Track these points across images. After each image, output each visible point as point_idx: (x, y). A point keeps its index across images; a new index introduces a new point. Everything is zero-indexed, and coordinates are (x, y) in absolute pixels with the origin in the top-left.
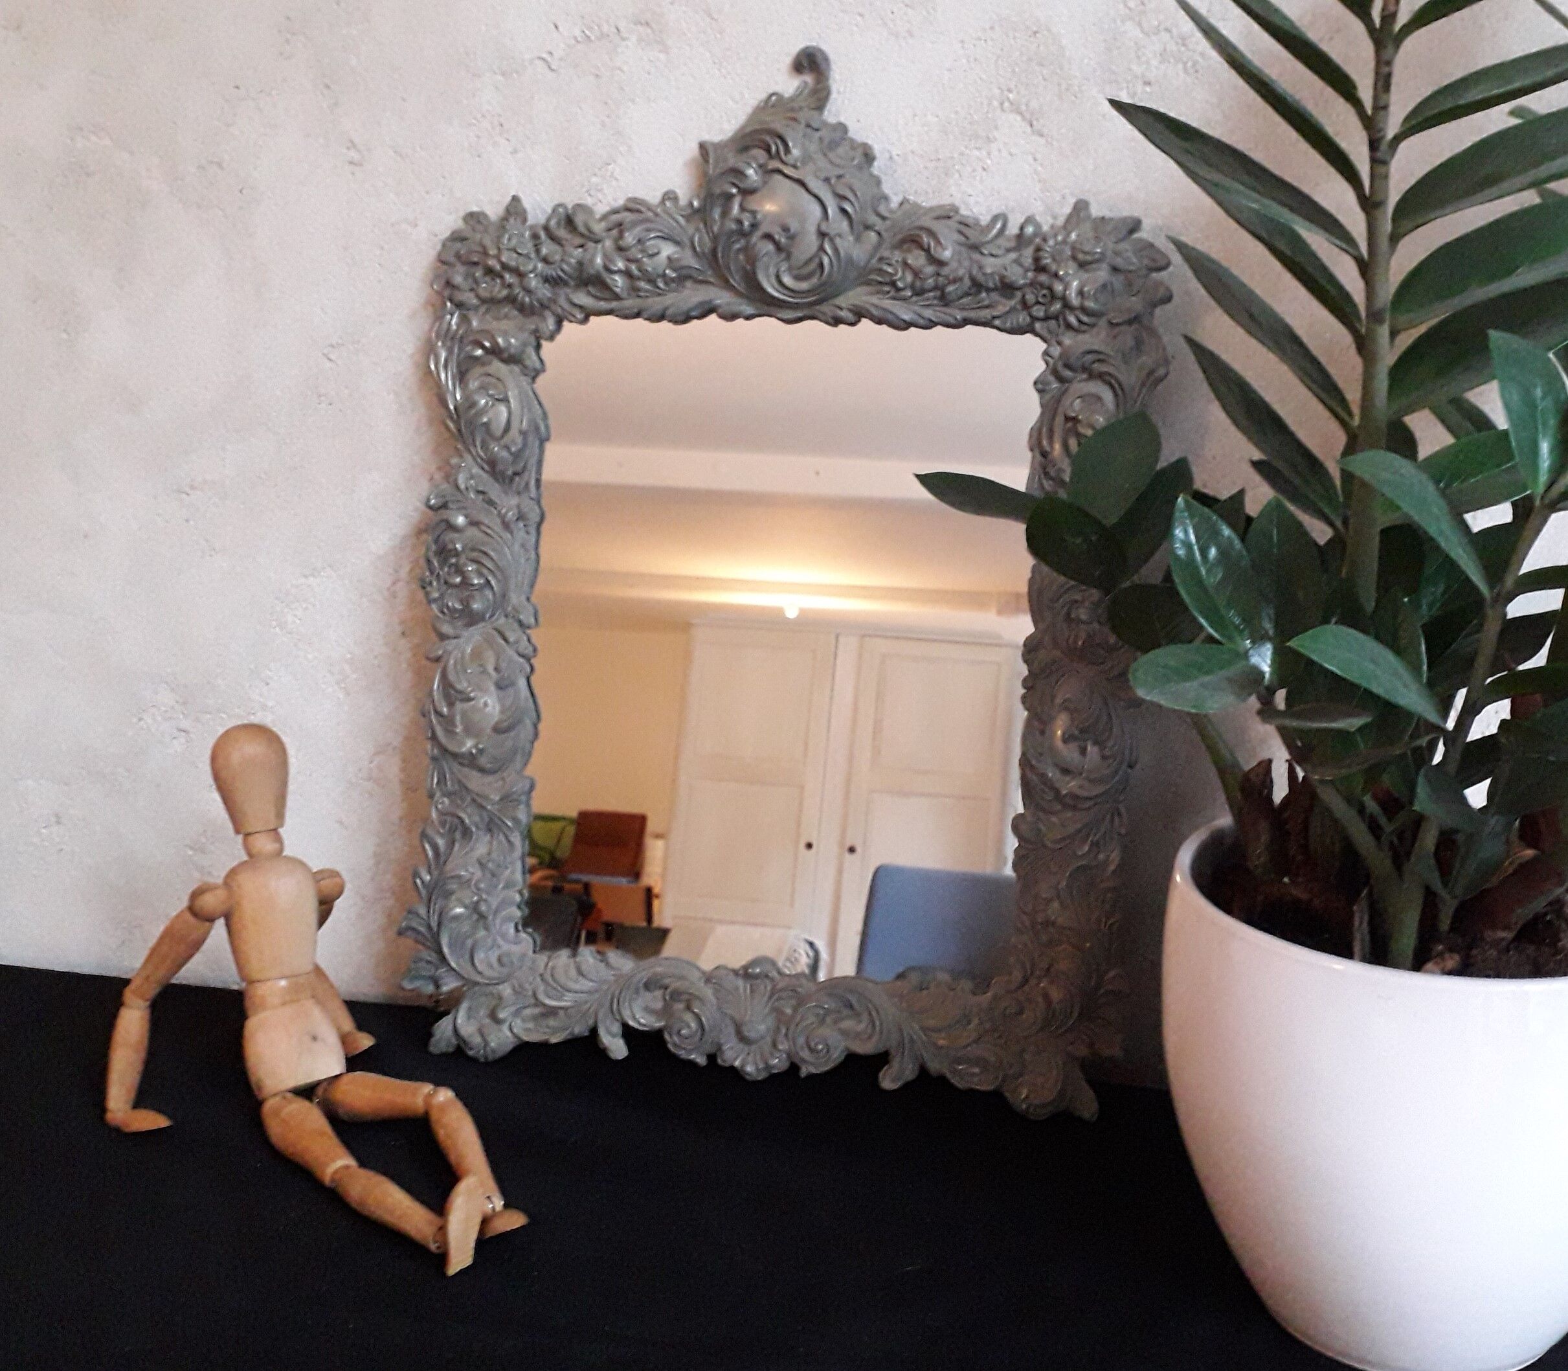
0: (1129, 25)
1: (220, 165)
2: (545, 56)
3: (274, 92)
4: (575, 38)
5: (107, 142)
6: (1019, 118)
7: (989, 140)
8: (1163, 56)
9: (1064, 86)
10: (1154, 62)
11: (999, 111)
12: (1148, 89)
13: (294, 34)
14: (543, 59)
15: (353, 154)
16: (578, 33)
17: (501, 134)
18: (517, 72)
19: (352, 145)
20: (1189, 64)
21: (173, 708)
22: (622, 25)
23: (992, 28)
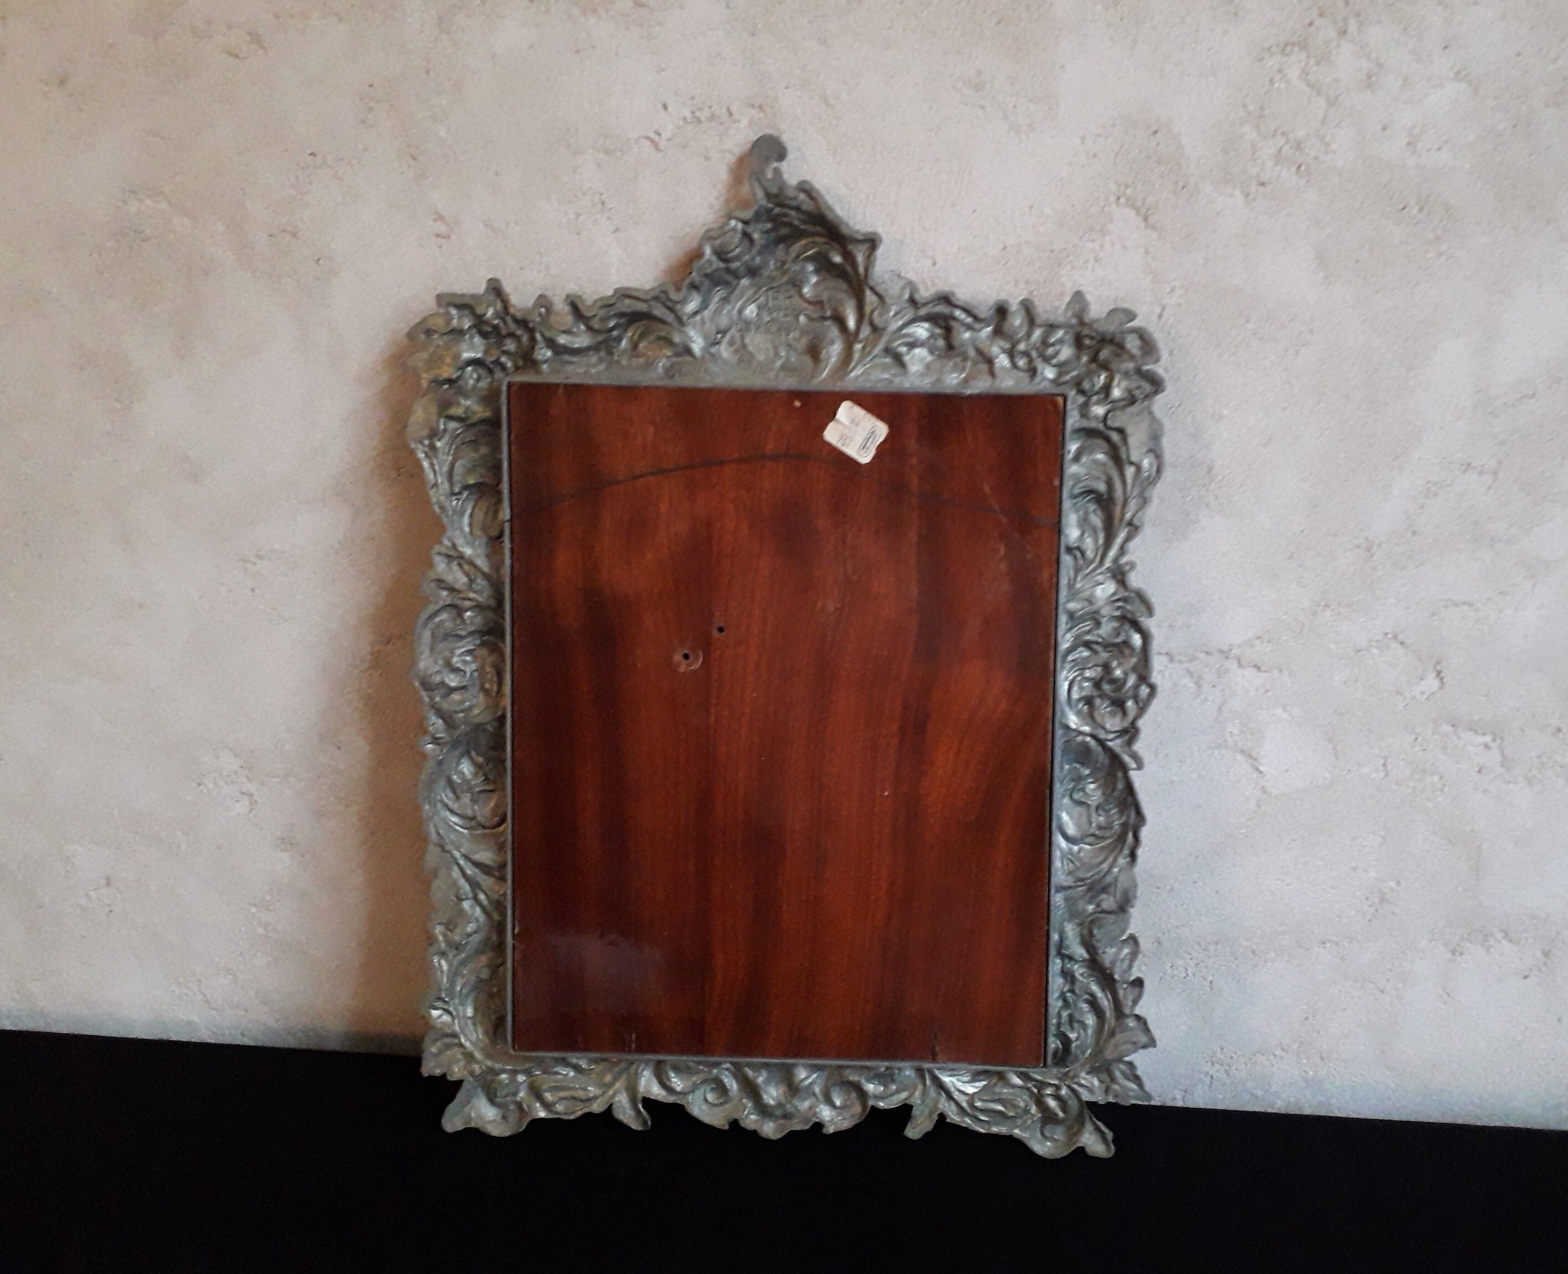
0: (1246, 128)
1: (294, 234)
2: (653, 136)
3: (354, 161)
4: (685, 119)
5: (164, 205)
6: (1133, 213)
7: (1103, 232)
8: (1278, 157)
9: (1181, 184)
10: (1270, 164)
11: (1114, 206)
12: (1261, 189)
13: (377, 102)
14: (647, 138)
15: (441, 228)
16: (687, 114)
17: (602, 212)
18: (621, 150)
19: (440, 218)
20: (1303, 168)
21: (236, 773)
22: (734, 109)
23: (1113, 126)
